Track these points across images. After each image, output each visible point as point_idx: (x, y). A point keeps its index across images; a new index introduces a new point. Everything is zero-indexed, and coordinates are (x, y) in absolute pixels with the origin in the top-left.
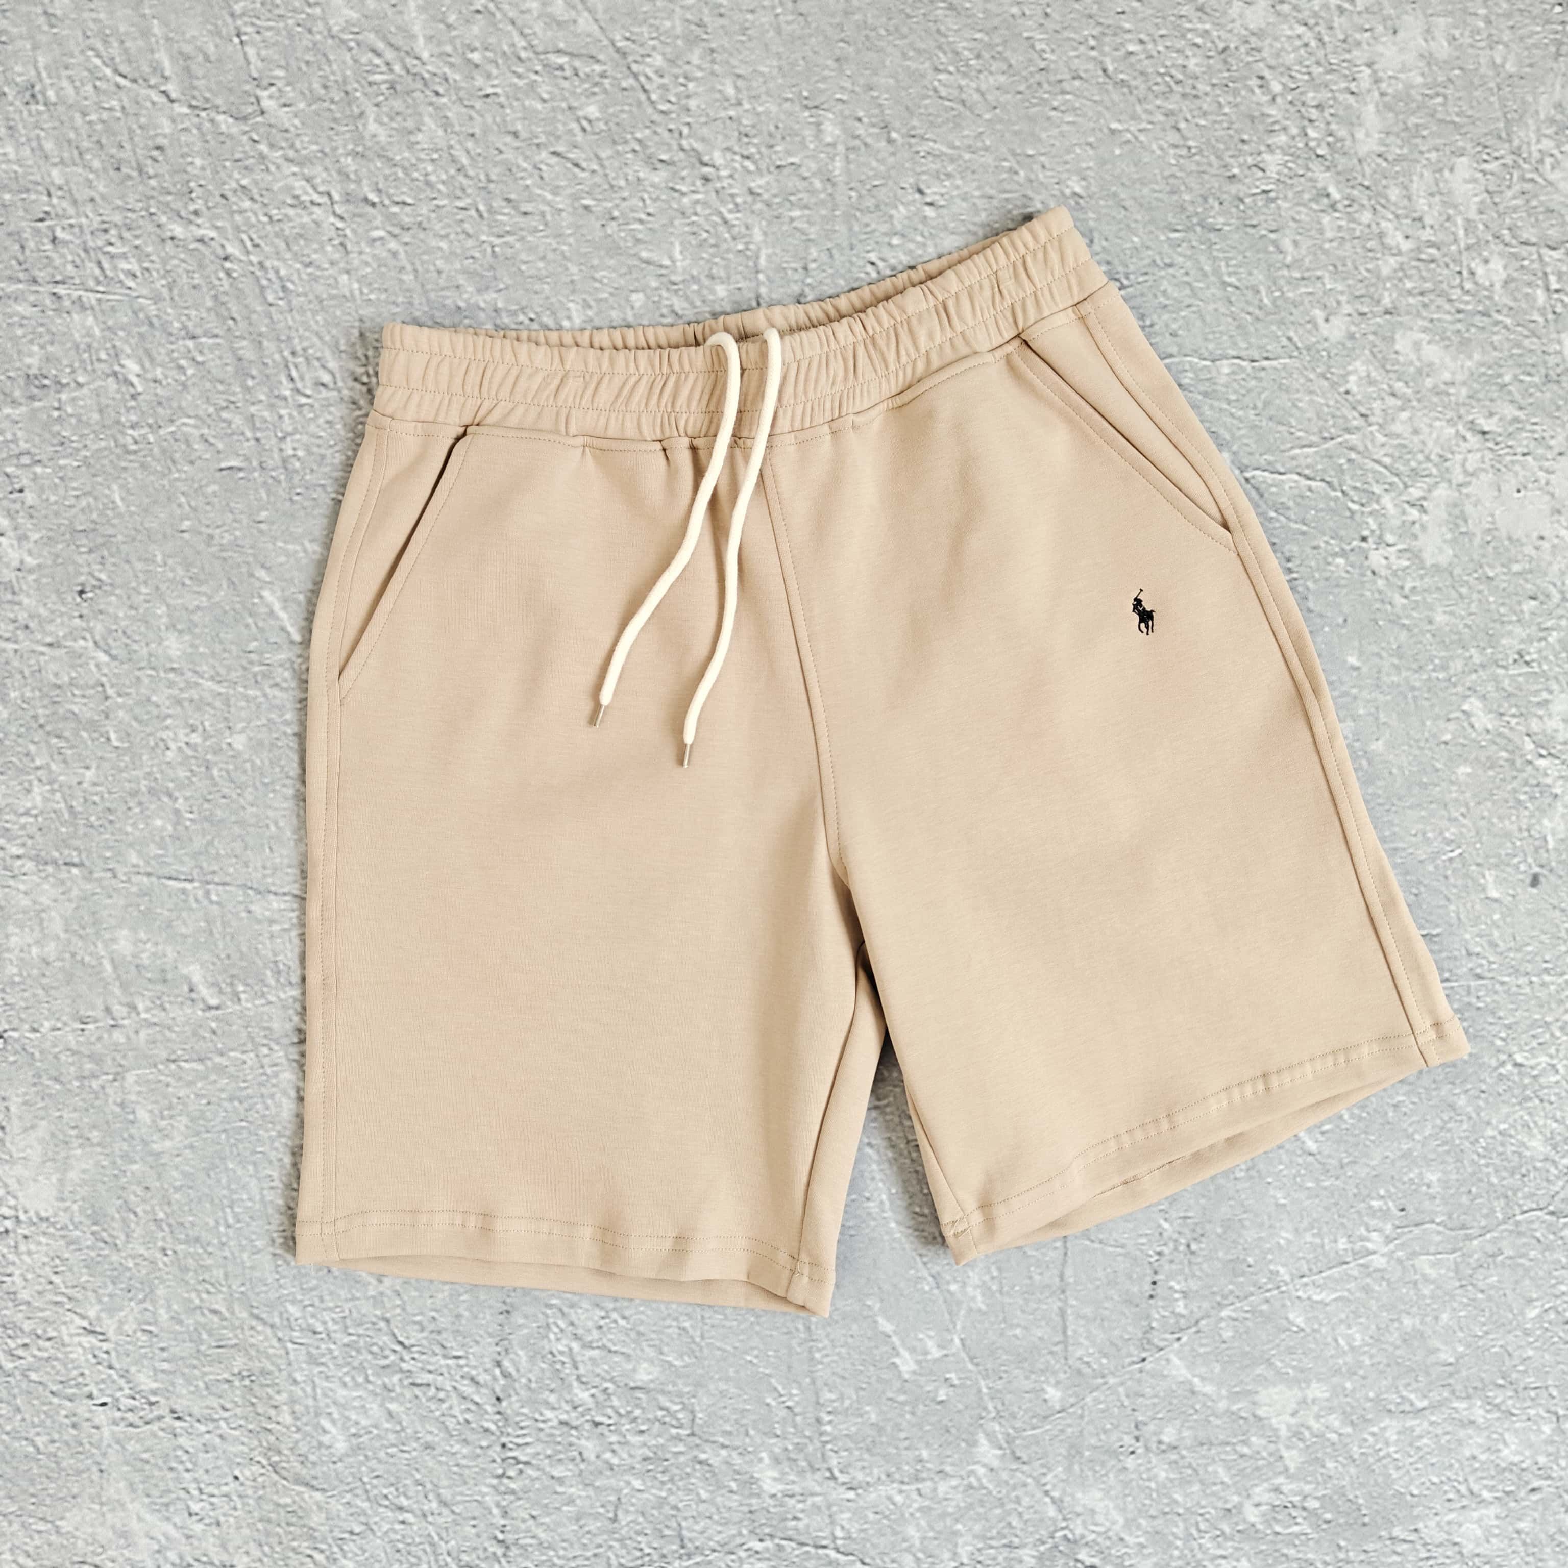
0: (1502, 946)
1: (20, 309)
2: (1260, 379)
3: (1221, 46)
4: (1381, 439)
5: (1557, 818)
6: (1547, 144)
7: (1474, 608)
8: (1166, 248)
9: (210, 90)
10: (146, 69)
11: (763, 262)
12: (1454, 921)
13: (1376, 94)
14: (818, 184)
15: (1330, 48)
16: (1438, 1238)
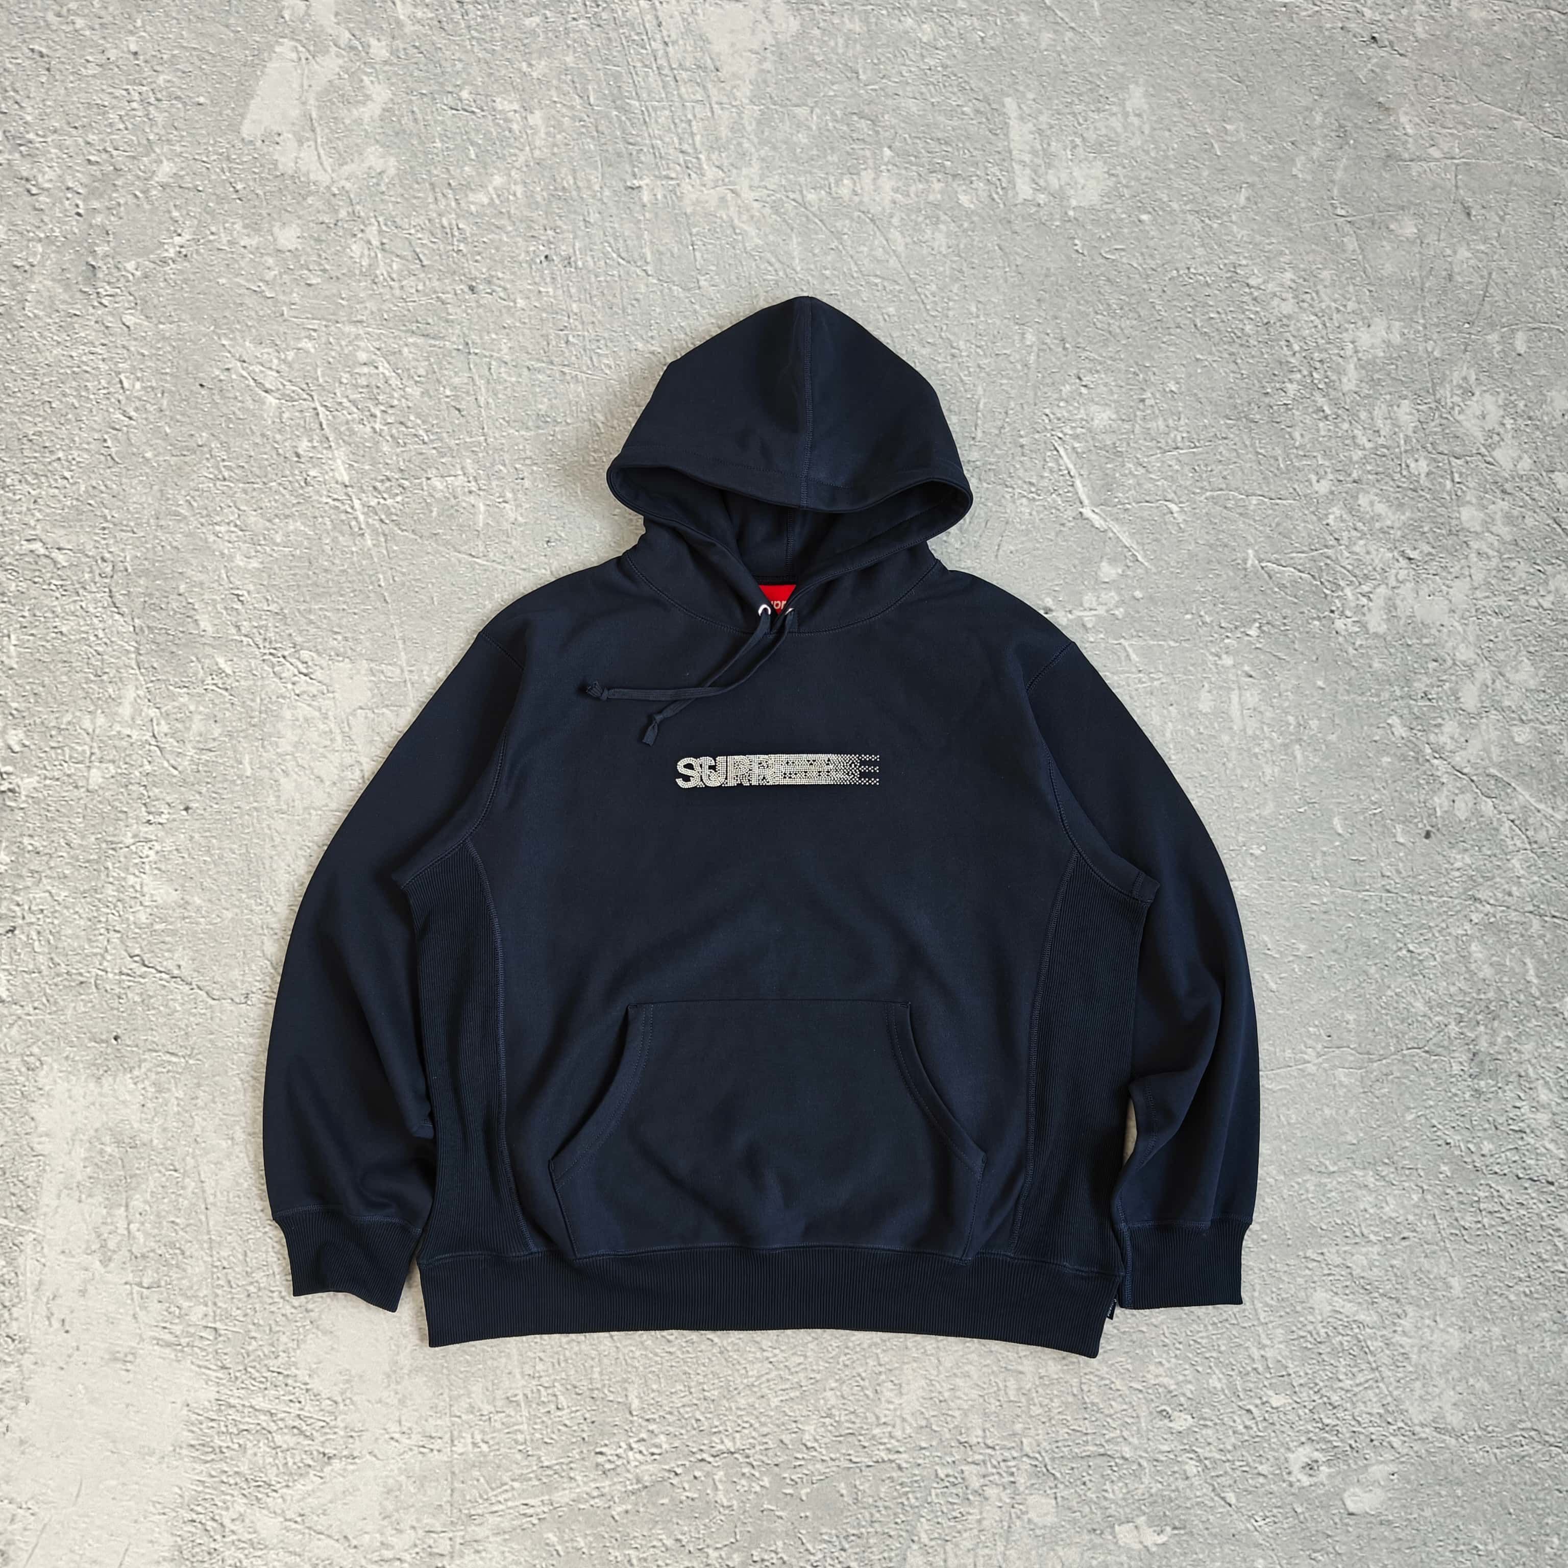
0: (1404, 874)
1: (540, 377)
2: (1274, 510)
3: (1265, 321)
4: (1346, 554)
5: (1443, 798)
6: (1456, 399)
7: (1398, 661)
8: (1224, 428)
9: (672, 272)
10: (636, 256)
11: (981, 406)
12: (1375, 854)
13: (1355, 359)
14: (1019, 367)
15: (1329, 330)
16: (1352, 1058)
